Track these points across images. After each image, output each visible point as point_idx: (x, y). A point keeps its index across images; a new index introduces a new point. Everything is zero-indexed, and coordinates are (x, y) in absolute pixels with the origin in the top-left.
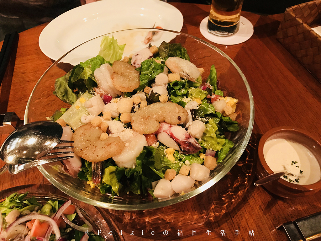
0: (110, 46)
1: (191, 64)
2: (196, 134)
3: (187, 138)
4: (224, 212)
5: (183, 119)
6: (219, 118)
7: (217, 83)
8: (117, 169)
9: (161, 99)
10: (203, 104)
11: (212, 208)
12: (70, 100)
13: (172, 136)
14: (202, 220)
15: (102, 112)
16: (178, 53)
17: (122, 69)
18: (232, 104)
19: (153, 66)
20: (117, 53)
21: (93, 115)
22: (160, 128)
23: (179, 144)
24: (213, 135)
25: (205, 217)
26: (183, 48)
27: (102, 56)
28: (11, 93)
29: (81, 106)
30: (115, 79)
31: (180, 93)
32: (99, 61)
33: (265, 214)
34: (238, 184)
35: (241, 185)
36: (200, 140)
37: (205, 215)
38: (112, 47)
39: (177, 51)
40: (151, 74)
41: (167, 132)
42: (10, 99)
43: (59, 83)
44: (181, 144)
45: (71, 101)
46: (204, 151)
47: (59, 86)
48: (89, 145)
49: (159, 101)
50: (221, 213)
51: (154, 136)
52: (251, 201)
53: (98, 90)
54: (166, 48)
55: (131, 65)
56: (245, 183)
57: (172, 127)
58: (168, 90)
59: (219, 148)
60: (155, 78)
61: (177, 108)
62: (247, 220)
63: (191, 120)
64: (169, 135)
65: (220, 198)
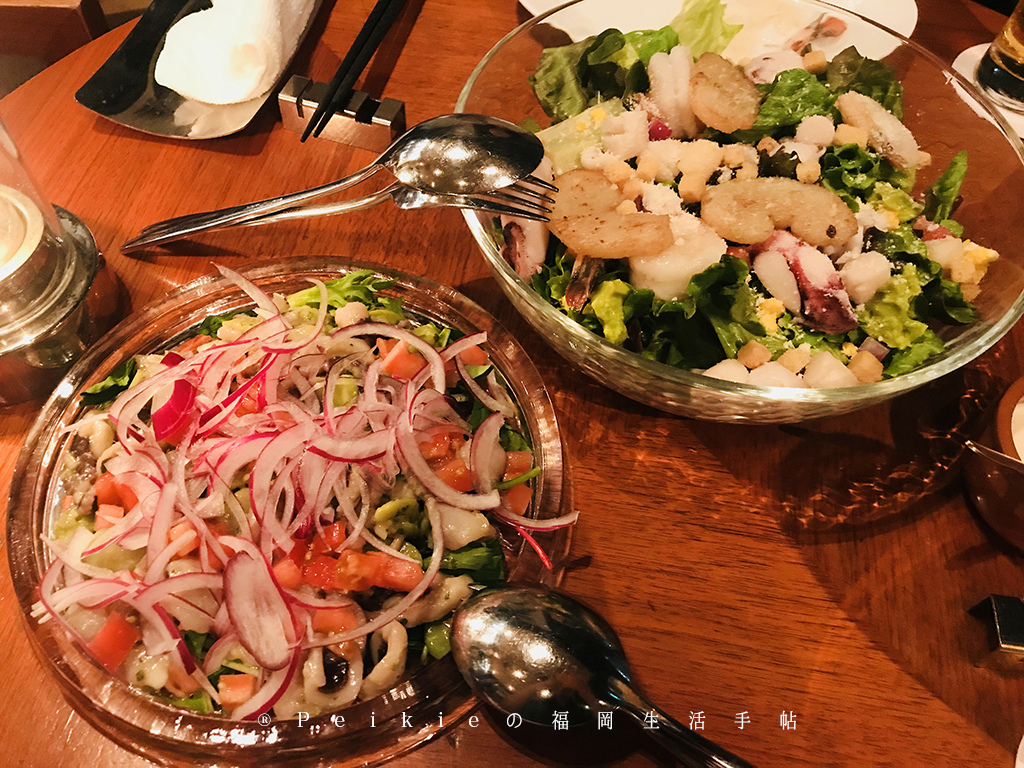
0: (703, 15)
1: (904, 128)
2: (859, 285)
3: (831, 285)
4: (841, 518)
5: (839, 237)
6: (931, 277)
7: (955, 202)
8: (631, 292)
9: (800, 171)
10: (901, 230)
11: (812, 498)
12: (562, 109)
13: (795, 268)
14: (778, 513)
15: (635, 158)
16: (877, 93)
17: (721, 76)
18: (980, 261)
19: (806, 91)
20: (711, 41)
21: (614, 155)
22: (773, 239)
23: (804, 295)
24: (903, 302)
25: (788, 510)
26: (896, 84)
27: (677, 30)
28: (400, 62)
29: (591, 128)
30: (700, 88)
31: (851, 181)
32: (667, 41)
33: (949, 566)
34: (905, 475)
35: (908, 480)
36: (861, 308)
37: (790, 507)
38: (708, 18)
39: (874, 88)
40: (794, 110)
41: (787, 254)
42: (394, 75)
43: (550, 58)
44: (811, 296)
45: (563, 113)
46: (861, 338)
47: (547, 67)
48: (587, 215)
49: (794, 177)
50: (832, 519)
51: (747, 254)
52: (924, 527)
53: (645, 101)
54: (851, 67)
55: (745, 77)
56: (926, 480)
57: (803, 248)
58: (821, 161)
59: (902, 342)
60: (801, 122)
61: (834, 205)
62: (894, 561)
63: (858, 249)
64: (788, 262)
65: (842, 487)
